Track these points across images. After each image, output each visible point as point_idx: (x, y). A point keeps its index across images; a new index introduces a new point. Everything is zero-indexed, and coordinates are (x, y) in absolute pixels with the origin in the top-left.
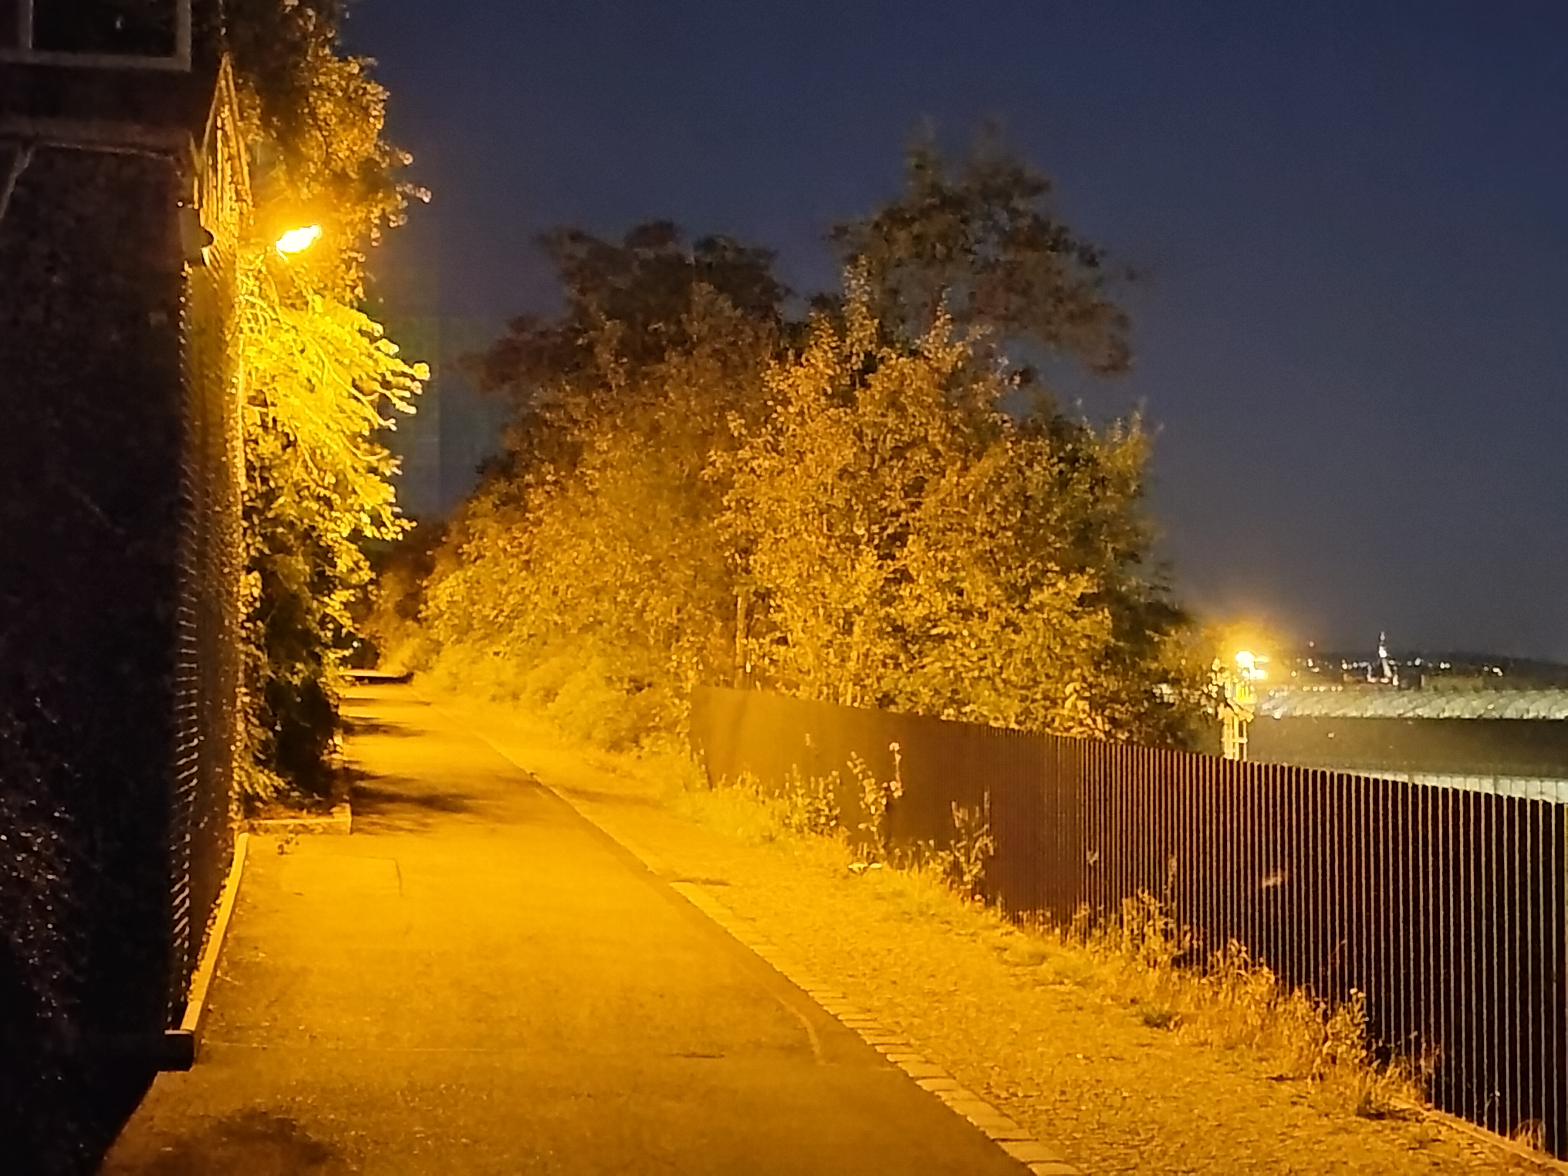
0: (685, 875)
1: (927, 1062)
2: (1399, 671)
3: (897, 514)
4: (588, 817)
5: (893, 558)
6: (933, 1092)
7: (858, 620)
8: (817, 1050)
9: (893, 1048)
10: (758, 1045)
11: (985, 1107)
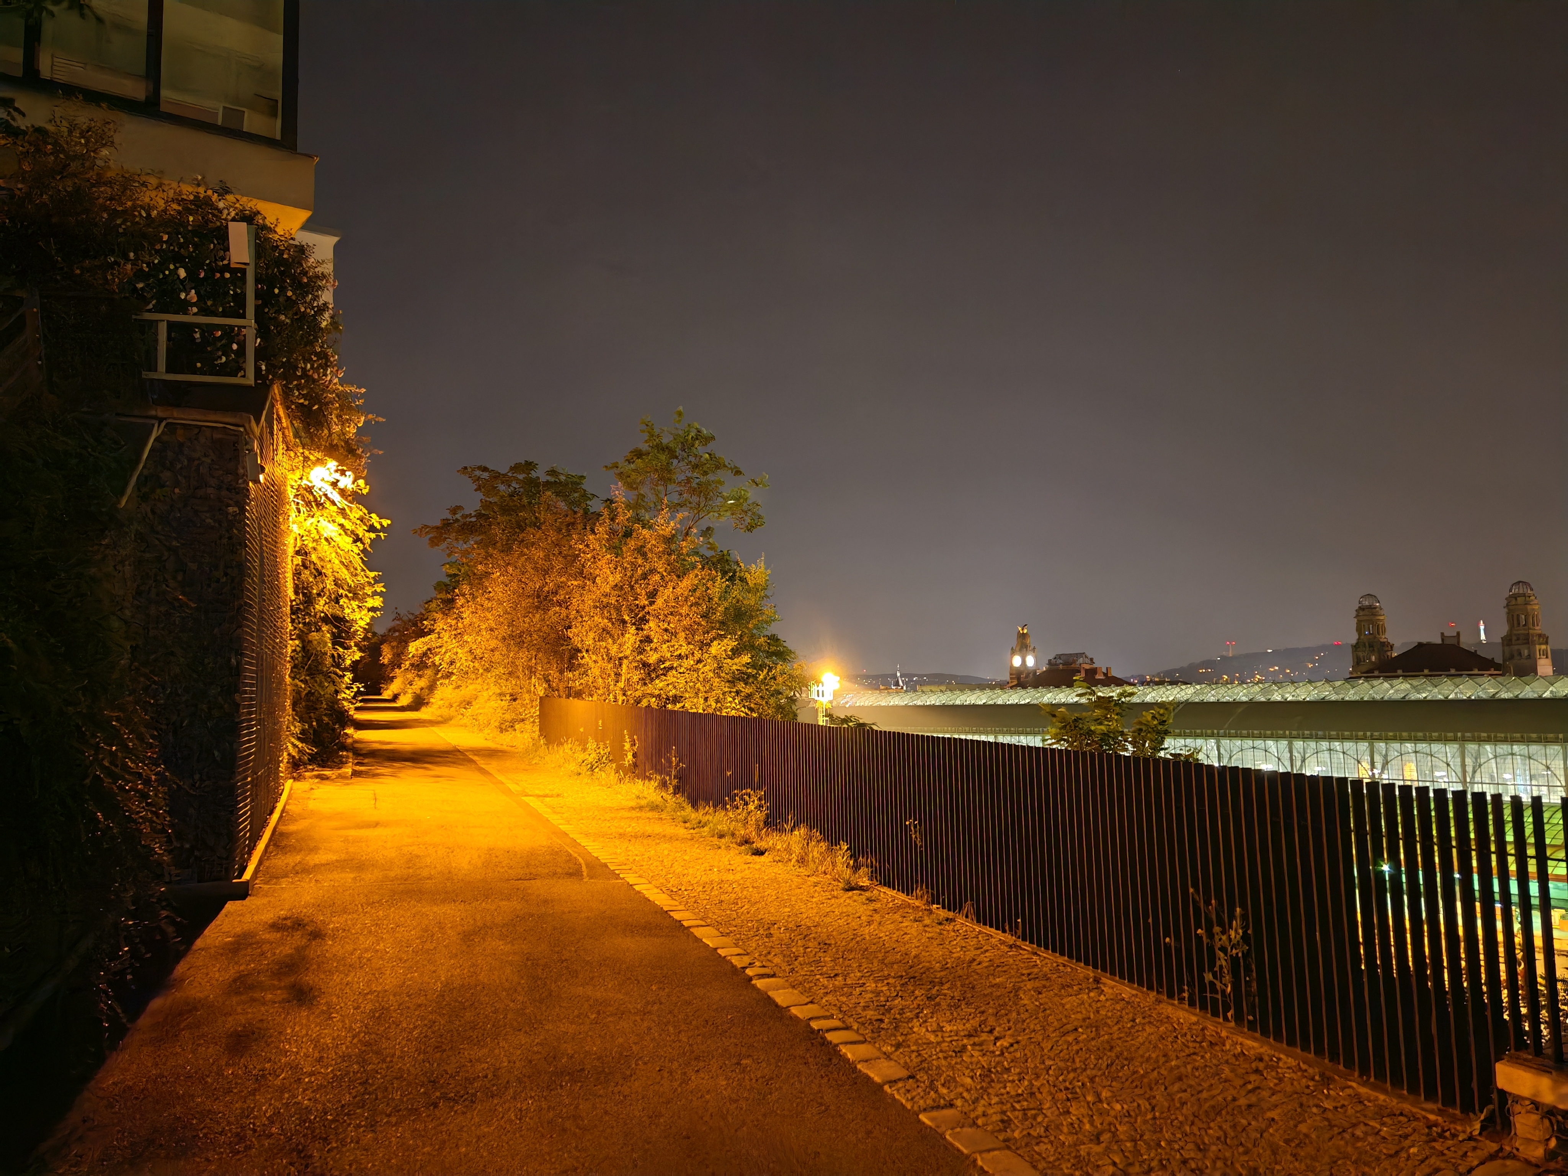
0: (530, 793)
1: (640, 877)
2: (905, 683)
3: (644, 607)
4: (483, 766)
5: (642, 630)
6: (639, 892)
7: (625, 661)
8: (585, 874)
9: (625, 871)
10: (555, 874)
11: (665, 896)
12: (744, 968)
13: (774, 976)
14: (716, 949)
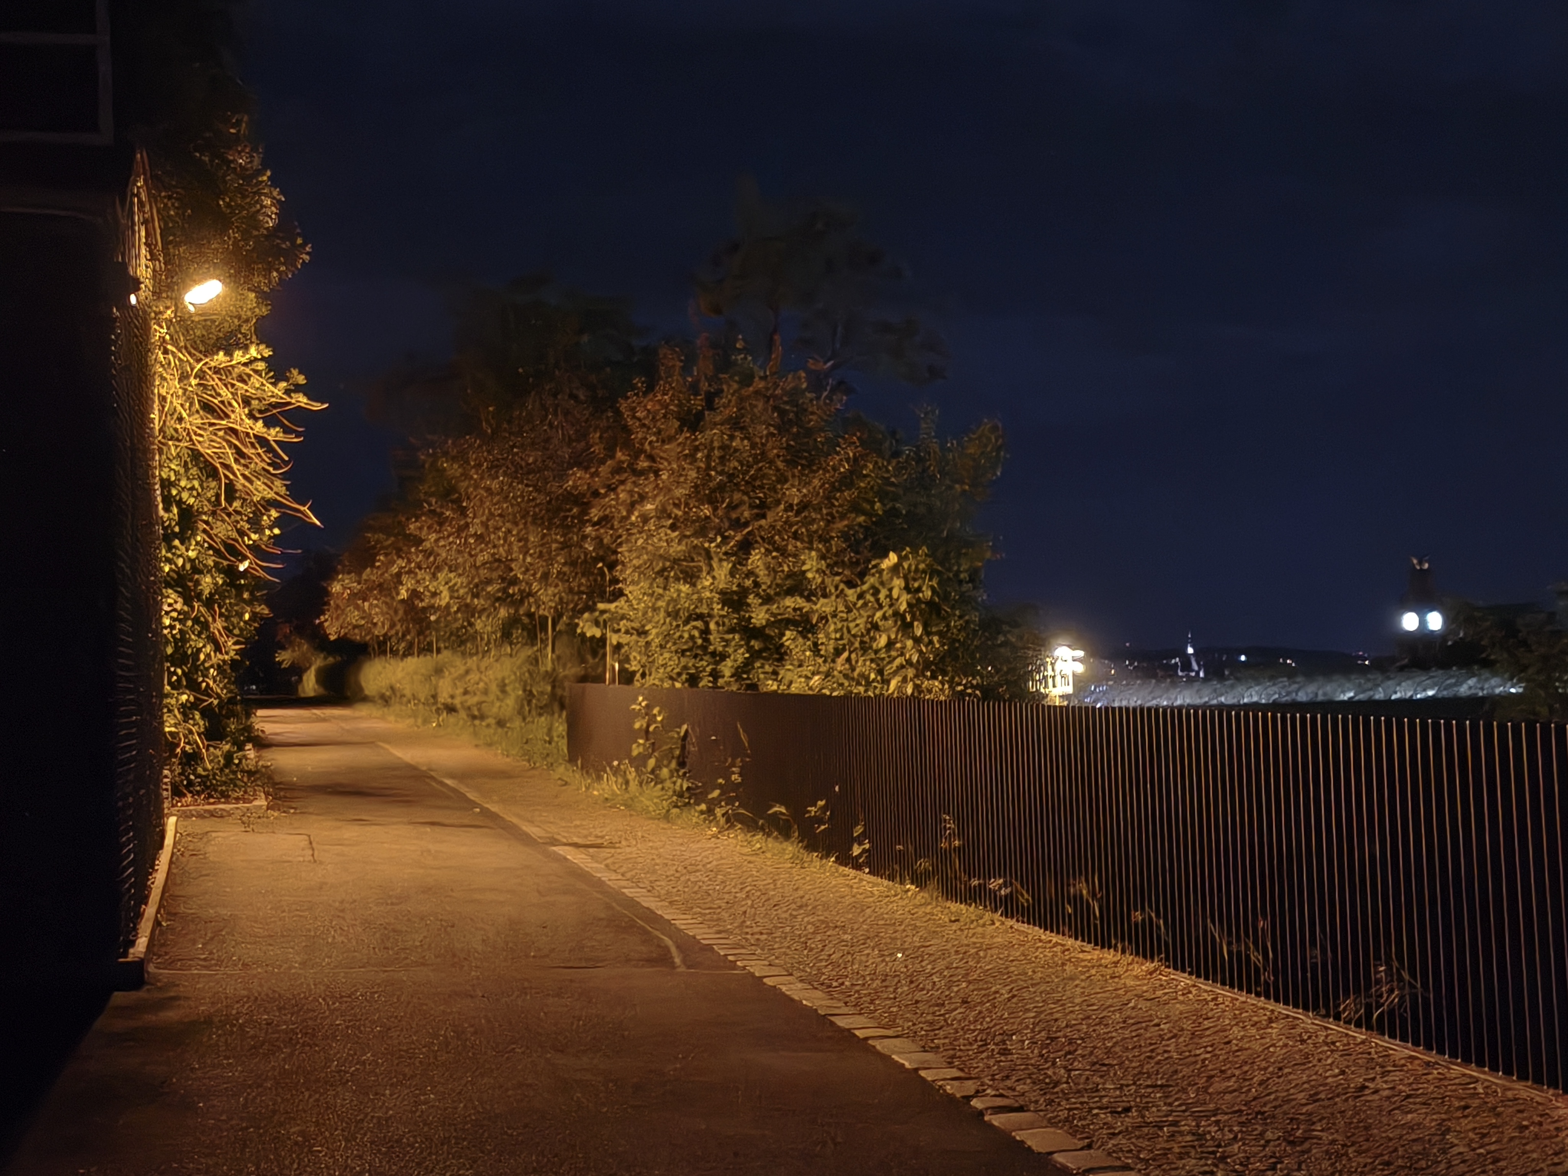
0: (565, 840)
1: (770, 965)
2: (1203, 666)
6: (776, 987)
8: (677, 961)
9: (744, 957)
10: (628, 961)
11: (819, 994)
12: (968, 1098)
13: (1021, 1109)
14: (916, 1070)
